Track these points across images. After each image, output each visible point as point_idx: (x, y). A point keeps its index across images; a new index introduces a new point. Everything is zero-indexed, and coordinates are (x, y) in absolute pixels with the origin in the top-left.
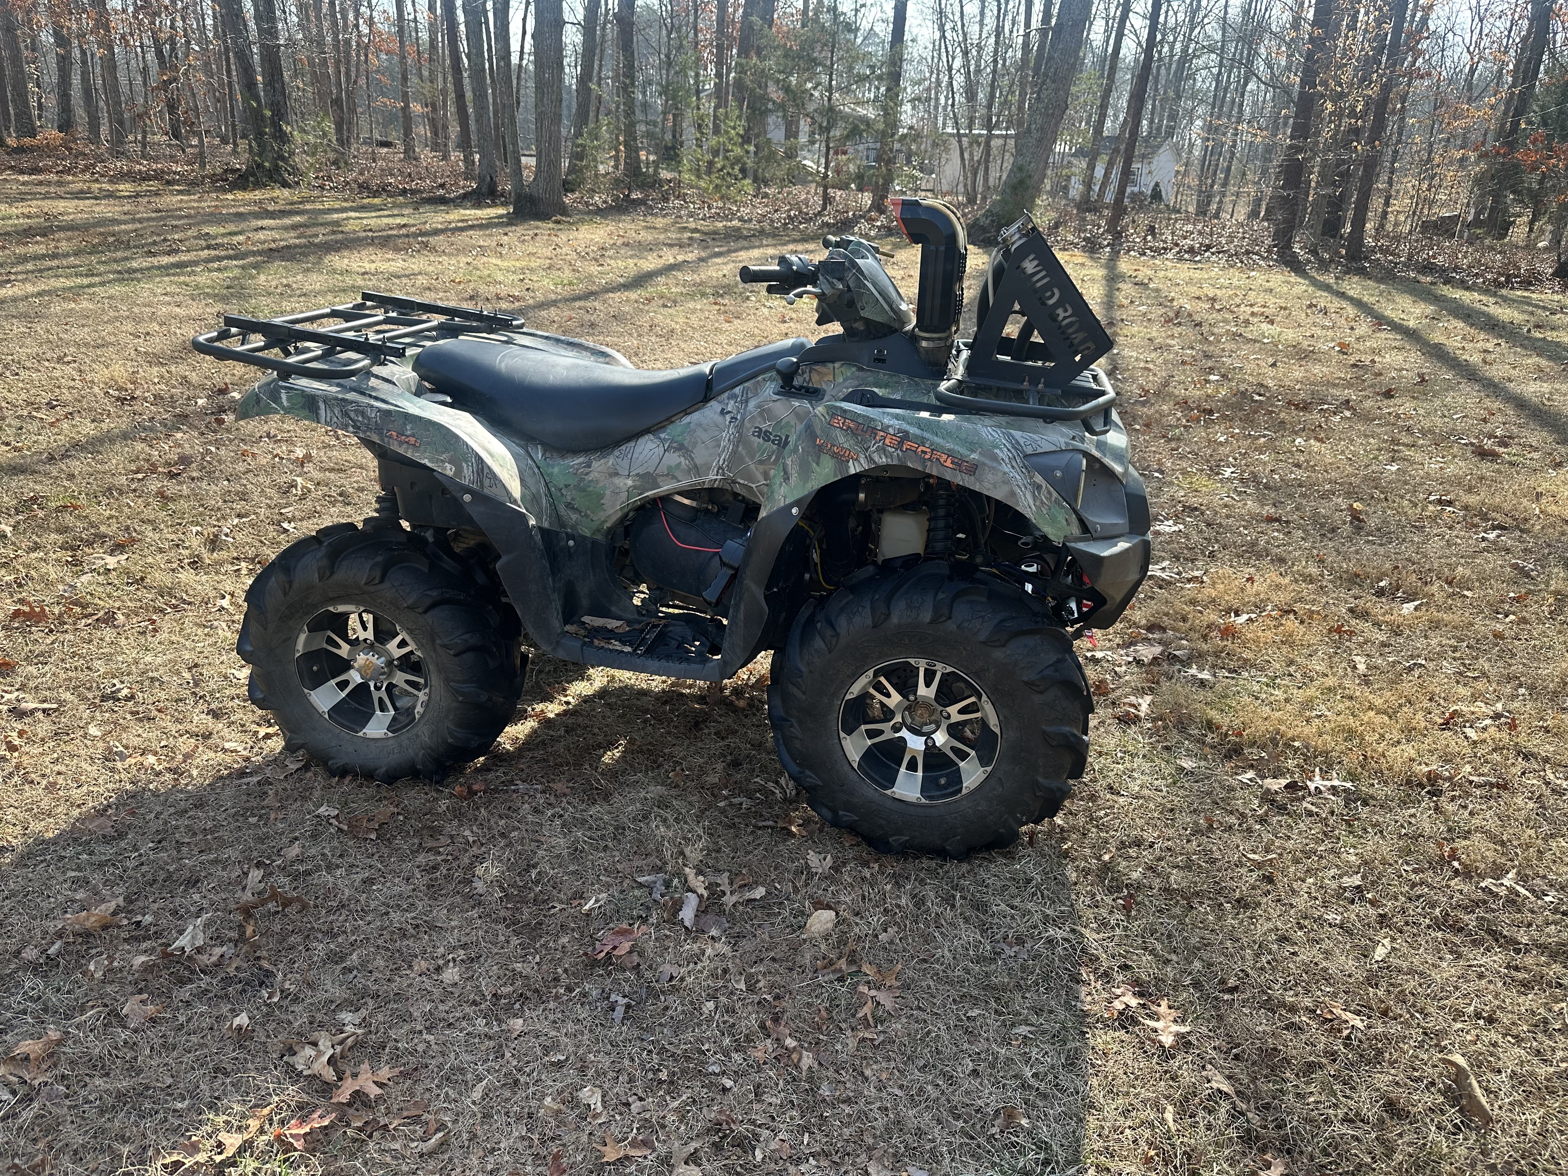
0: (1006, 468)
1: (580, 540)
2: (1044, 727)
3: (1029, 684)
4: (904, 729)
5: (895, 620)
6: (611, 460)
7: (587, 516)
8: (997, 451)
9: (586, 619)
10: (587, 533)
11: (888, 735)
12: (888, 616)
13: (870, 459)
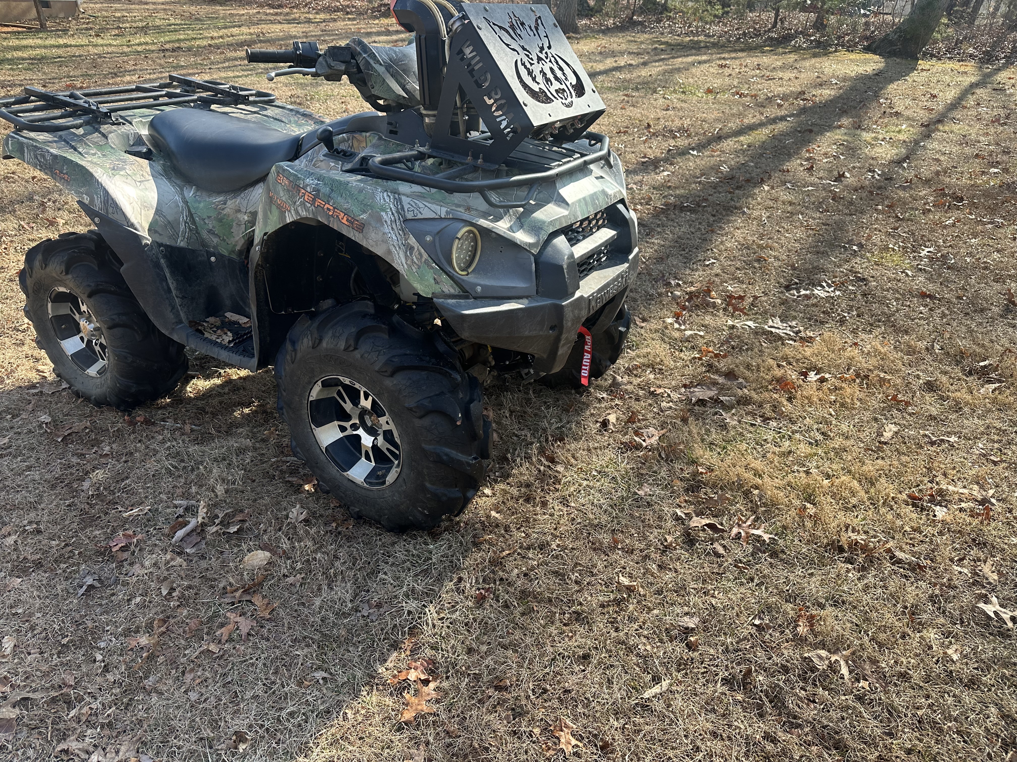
0: (387, 229)
1: (220, 257)
2: (423, 445)
3: (410, 409)
4: (361, 429)
5: (324, 344)
6: (238, 200)
7: (224, 240)
8: (383, 214)
9: (228, 315)
10: (226, 253)
11: (349, 432)
12: (321, 340)
13: (297, 212)
